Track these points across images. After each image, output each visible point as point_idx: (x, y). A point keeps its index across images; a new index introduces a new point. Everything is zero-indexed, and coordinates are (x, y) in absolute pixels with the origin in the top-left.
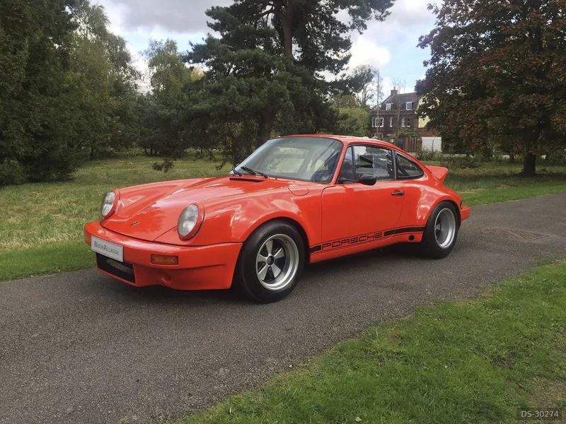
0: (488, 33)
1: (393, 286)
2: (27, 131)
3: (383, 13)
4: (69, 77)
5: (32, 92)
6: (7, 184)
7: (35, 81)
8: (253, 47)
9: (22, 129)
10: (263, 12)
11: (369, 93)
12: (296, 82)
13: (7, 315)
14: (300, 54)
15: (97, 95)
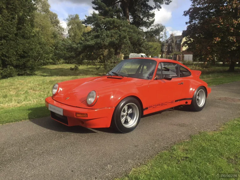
0: (214, 10)
1: (180, 125)
2: (17, 54)
3: (168, 1)
4: (34, 31)
5: (19, 37)
6: (9, 77)
7: (20, 33)
8: (112, 17)
9: (15, 53)
10: (117, 2)
11: (161, 36)
12: (131, 32)
13: (13, 139)
14: (132, 20)
15: (46, 38)
